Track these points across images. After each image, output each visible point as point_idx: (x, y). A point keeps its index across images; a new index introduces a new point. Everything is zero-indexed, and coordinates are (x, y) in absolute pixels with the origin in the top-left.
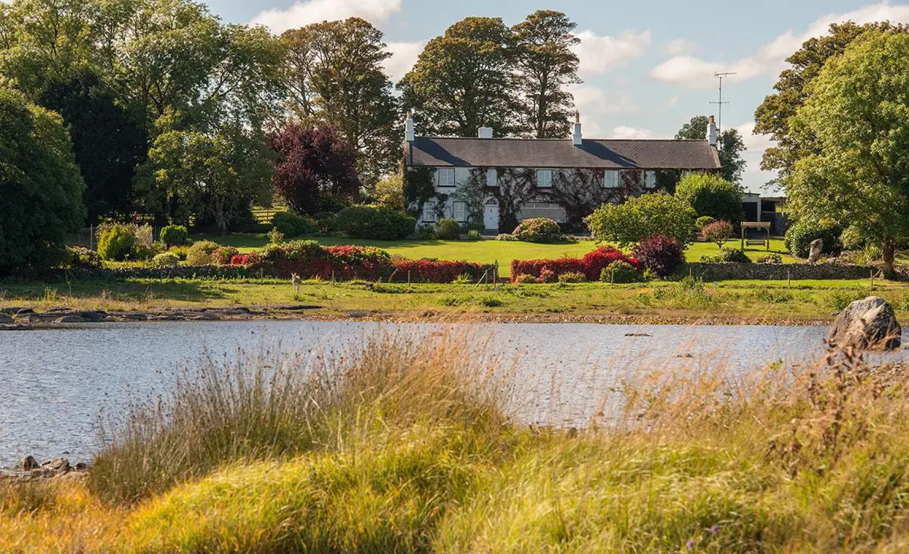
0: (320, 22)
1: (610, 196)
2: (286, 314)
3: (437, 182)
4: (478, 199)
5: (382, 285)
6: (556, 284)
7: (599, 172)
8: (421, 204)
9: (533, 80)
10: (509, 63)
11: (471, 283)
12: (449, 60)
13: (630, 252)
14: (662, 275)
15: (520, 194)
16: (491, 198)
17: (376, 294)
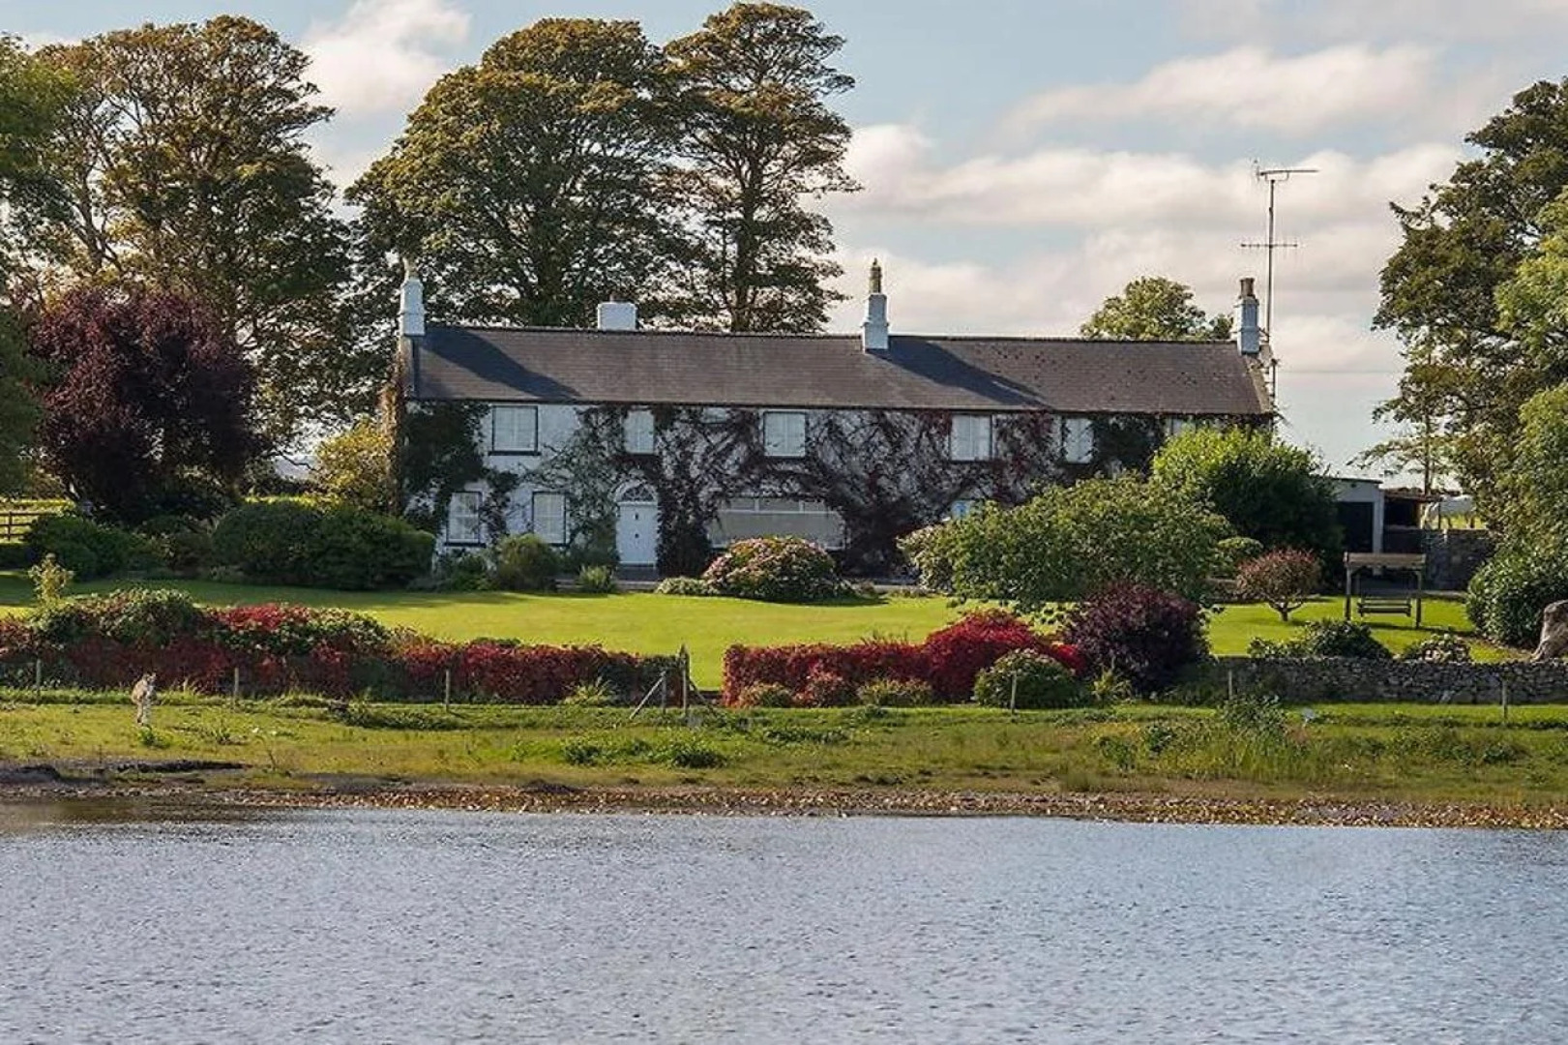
0: (136, 27)
1: (967, 483)
2: (158, 783)
3: (488, 440)
4: (601, 487)
5: (374, 708)
6: (854, 710)
7: (939, 421)
8: (444, 498)
9: (721, 183)
10: (660, 137)
11: (617, 704)
12: (496, 126)
13: (1053, 629)
14: (1146, 687)
15: (719, 476)
16: (637, 484)
17: (358, 731)
